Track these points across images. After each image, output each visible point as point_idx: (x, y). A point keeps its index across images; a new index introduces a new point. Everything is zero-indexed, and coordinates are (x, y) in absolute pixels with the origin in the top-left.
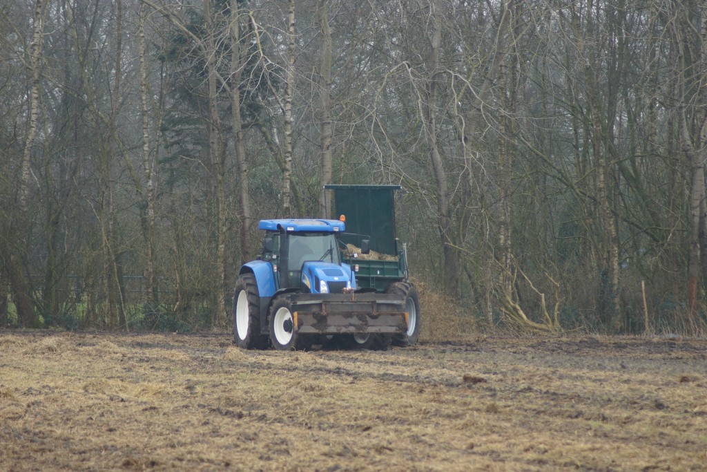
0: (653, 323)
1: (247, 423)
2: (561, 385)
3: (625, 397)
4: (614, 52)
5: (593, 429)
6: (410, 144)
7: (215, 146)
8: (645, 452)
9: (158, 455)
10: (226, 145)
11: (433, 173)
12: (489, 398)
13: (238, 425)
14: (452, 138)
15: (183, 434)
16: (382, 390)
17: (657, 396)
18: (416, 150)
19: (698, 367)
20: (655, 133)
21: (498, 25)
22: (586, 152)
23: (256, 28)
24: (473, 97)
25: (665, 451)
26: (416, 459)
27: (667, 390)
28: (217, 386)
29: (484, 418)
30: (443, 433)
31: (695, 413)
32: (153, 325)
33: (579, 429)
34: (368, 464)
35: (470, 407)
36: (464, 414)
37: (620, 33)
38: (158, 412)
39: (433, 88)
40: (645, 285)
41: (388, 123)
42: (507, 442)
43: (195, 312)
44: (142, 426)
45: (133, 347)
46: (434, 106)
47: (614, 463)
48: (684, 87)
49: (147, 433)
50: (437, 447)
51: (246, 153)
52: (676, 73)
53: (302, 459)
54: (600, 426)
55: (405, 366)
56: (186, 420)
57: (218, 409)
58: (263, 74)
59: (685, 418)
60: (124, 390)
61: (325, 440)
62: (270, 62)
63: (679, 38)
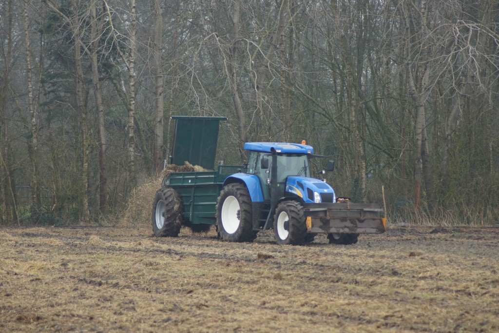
0: (390, 216)
1: (105, 289)
2: (326, 260)
3: (371, 267)
4: (361, 25)
5: (349, 290)
6: (219, 91)
7: (80, 93)
8: (385, 306)
9: (42, 312)
10: (88, 93)
11: (235, 111)
12: (276, 269)
13: (99, 291)
14: (248, 87)
15: (60, 297)
16: (201, 265)
17: (393, 266)
18: (223, 95)
19: (421, 246)
20: (390, 82)
21: (279, 7)
22: (342, 95)
23: (108, 9)
24: (262, 58)
25: (399, 305)
26: (225, 312)
27: (401, 262)
28: (83, 263)
29: (273, 283)
30: (244, 294)
31: (420, 278)
32: (37, 220)
33: (339, 290)
34: (191, 317)
35: (263, 276)
36: (258, 281)
37: (365, 12)
38: (41, 282)
39: (234, 51)
40: (384, 188)
41: (203, 76)
42: (289, 300)
43: (67, 211)
44: (30, 292)
45: (23, 236)
46: (235, 64)
47: (364, 314)
48: (410, 50)
49: (34, 297)
50: (239, 304)
51: (102, 99)
52: (404, 40)
53: (144, 313)
54: (354, 288)
55: (216, 247)
56: (62, 287)
57: (84, 279)
58: (114, 42)
59: (413, 281)
60: (17, 266)
61: (161, 300)
62: (119, 34)
63: (406, 16)
